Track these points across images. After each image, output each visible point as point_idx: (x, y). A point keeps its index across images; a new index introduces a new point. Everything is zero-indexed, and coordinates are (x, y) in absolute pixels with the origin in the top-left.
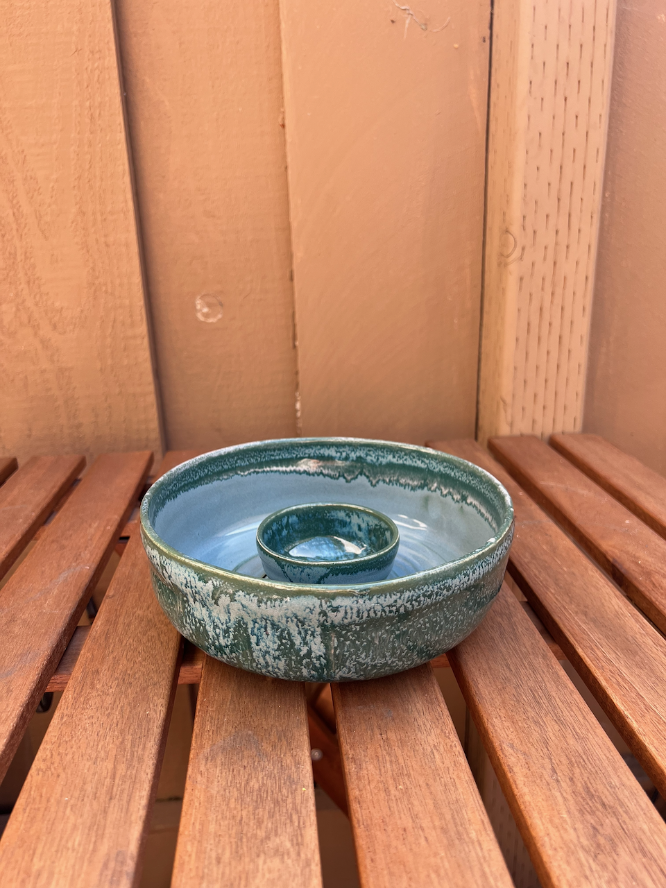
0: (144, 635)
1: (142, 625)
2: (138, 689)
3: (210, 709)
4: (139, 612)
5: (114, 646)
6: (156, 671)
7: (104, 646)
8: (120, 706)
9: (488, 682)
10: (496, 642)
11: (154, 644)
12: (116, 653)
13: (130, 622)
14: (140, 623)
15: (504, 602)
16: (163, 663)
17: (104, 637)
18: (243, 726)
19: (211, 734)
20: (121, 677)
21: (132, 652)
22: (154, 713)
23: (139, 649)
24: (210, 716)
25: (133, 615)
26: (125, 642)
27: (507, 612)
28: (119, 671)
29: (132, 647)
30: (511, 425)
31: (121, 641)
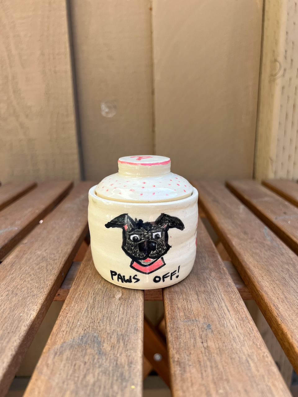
0: (37, 265)
1: (38, 259)
2: (21, 299)
3: (69, 315)
4: (39, 253)
5: (15, 271)
6: (38, 287)
7: (8, 270)
8: (3, 309)
9: (286, 307)
10: (287, 280)
11: (42, 271)
12: (14, 275)
13: (31, 258)
14: (37, 258)
15: (288, 256)
16: (44, 282)
17: (10, 265)
18: (91, 329)
19: (64, 333)
20: (12, 289)
21: (25, 275)
22: (26, 316)
23: (31, 273)
24: (67, 320)
25: (34, 253)
26: (23, 268)
27: (291, 262)
28: (12, 286)
29: (26, 272)
30: (275, 173)
31: (20, 268)
